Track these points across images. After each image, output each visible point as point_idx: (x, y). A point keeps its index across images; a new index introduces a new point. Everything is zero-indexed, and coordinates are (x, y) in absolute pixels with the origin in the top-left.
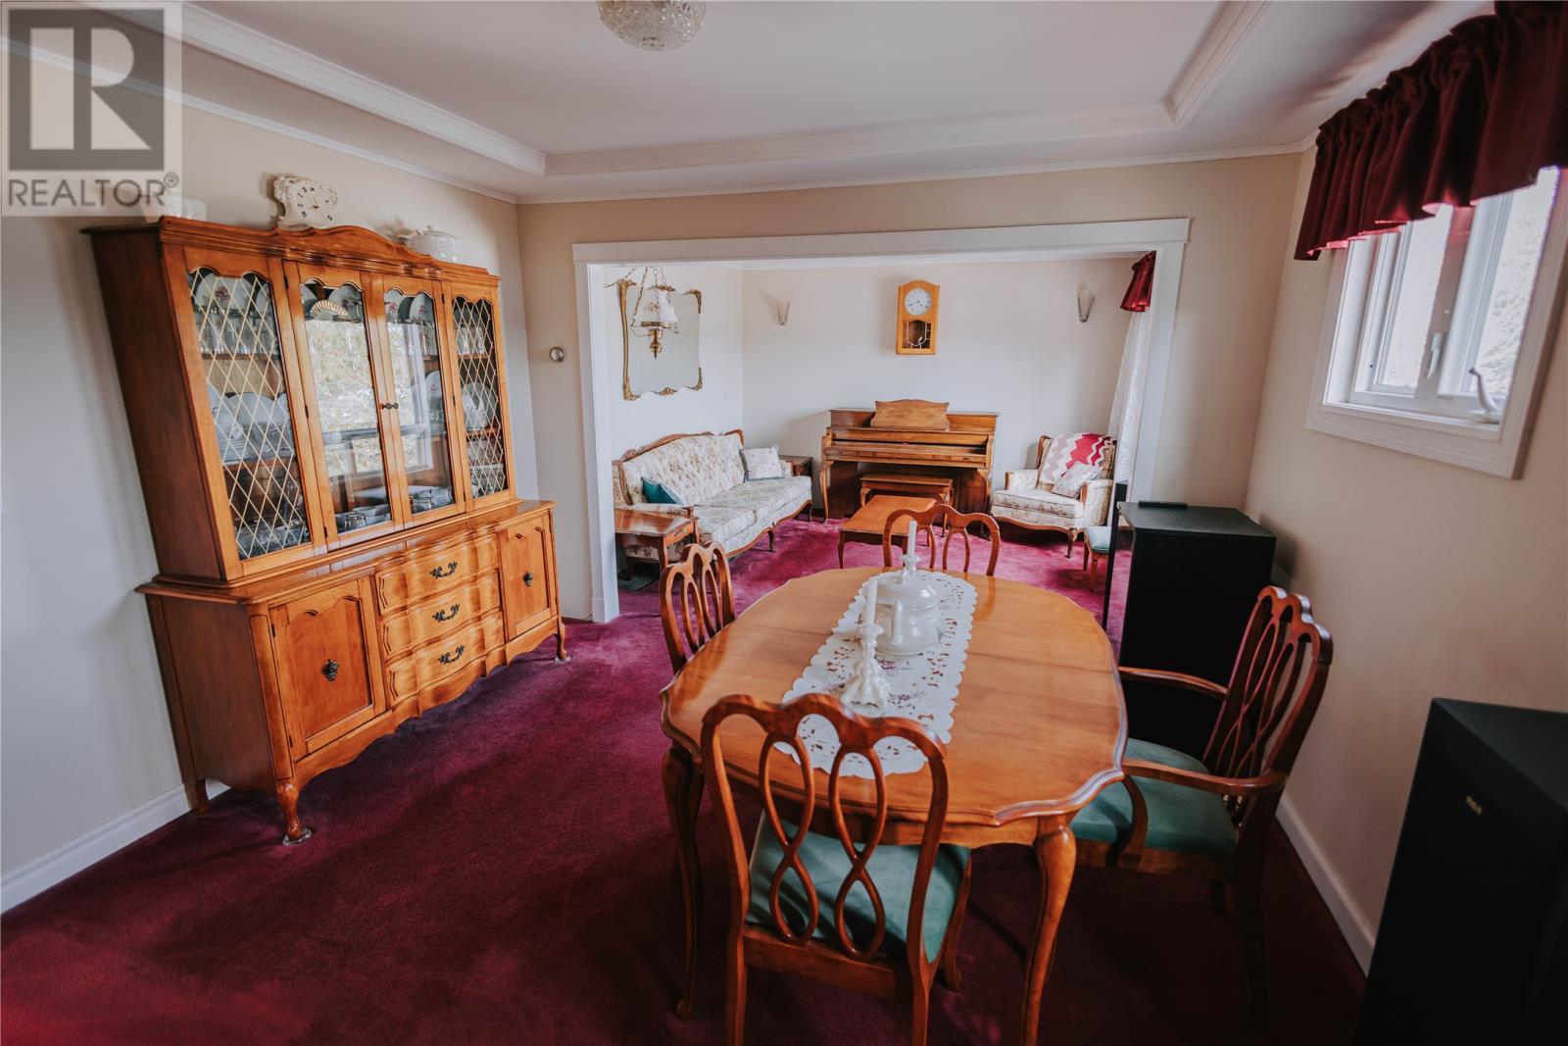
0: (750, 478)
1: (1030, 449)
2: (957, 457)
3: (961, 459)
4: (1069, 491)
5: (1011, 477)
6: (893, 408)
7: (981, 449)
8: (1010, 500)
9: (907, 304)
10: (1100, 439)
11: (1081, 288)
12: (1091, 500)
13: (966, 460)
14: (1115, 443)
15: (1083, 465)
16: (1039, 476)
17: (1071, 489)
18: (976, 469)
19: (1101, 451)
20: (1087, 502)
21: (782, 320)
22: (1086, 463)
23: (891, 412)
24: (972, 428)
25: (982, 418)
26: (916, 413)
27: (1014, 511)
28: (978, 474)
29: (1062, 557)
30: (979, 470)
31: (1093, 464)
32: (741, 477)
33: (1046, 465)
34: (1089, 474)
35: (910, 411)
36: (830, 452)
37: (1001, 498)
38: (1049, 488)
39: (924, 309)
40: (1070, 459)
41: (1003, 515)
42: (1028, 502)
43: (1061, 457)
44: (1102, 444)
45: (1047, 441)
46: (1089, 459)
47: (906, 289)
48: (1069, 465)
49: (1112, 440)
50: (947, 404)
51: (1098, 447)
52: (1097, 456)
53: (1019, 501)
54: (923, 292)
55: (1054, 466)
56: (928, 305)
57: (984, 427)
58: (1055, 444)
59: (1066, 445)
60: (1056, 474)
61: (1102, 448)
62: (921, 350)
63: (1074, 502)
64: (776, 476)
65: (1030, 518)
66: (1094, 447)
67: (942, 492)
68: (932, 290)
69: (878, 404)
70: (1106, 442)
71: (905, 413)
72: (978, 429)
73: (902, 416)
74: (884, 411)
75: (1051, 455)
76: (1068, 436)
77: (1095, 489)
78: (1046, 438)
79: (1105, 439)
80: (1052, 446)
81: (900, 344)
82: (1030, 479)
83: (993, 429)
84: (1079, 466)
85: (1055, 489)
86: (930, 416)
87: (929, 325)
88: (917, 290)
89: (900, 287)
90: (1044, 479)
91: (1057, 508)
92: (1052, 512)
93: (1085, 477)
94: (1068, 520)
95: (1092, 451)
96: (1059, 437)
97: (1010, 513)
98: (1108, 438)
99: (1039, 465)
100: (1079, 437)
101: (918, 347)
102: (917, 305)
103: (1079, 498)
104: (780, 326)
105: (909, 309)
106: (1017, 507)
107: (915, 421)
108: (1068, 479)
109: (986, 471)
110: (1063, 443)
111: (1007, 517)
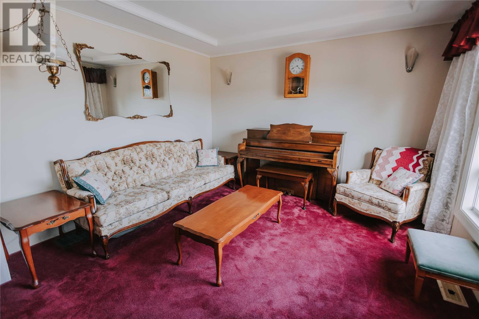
0: (199, 165)
1: (367, 155)
2: (314, 159)
3: (316, 161)
4: (394, 190)
5: (350, 175)
6: (279, 129)
7: (330, 155)
8: (348, 192)
9: (291, 68)
10: (420, 153)
11: (408, 48)
12: (412, 199)
13: (319, 162)
14: (433, 155)
15: (406, 171)
16: (371, 174)
17: (396, 188)
18: (327, 168)
19: (420, 161)
20: (409, 201)
21: (228, 82)
22: (409, 170)
23: (279, 131)
24: (326, 142)
25: (333, 135)
26: (292, 131)
27: (351, 200)
28: (328, 171)
29: (386, 240)
30: (328, 169)
31: (414, 171)
32: (194, 165)
33: (377, 168)
34: (411, 179)
35: (289, 131)
36: (242, 153)
37: (342, 189)
38: (378, 183)
39: (301, 70)
40: (395, 165)
41: (343, 201)
42: (360, 195)
43: (389, 163)
44: (422, 156)
45: (378, 152)
46: (410, 166)
47: (290, 58)
48: (394, 170)
49: (430, 153)
50: (312, 126)
51: (418, 158)
52: (417, 164)
53: (354, 193)
54: (300, 60)
55: (383, 168)
56: (302, 67)
57: (335, 141)
58: (384, 154)
59: (392, 155)
60: (384, 174)
61: (422, 159)
62: (298, 95)
63: (397, 200)
64: (213, 165)
65: (361, 207)
66: (415, 158)
67: (303, 182)
68: (305, 58)
69: (271, 126)
70: (425, 155)
71: (286, 131)
72: (330, 143)
73: (284, 133)
74: (275, 131)
75: (380, 161)
76: (395, 148)
77: (416, 191)
78: (377, 149)
79: (423, 153)
80: (382, 155)
81: (287, 92)
82: (365, 176)
83: (340, 142)
84: (402, 171)
85: (382, 186)
86: (301, 134)
87: (304, 79)
88: (297, 59)
89: (286, 58)
90: (374, 176)
91: (383, 204)
92: (379, 206)
93: (408, 181)
94: (392, 215)
95: (413, 161)
96: (387, 149)
97: (347, 200)
98: (427, 152)
99: (372, 166)
100: (403, 149)
101: (297, 93)
102: (296, 67)
103: (401, 196)
104: (227, 85)
105: (292, 71)
106: (353, 197)
107: (292, 136)
108: (393, 180)
109: (333, 170)
110: (390, 154)
111: (346, 202)
